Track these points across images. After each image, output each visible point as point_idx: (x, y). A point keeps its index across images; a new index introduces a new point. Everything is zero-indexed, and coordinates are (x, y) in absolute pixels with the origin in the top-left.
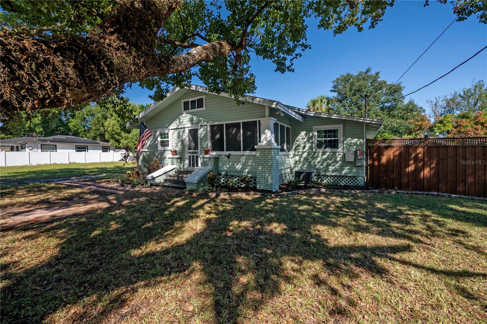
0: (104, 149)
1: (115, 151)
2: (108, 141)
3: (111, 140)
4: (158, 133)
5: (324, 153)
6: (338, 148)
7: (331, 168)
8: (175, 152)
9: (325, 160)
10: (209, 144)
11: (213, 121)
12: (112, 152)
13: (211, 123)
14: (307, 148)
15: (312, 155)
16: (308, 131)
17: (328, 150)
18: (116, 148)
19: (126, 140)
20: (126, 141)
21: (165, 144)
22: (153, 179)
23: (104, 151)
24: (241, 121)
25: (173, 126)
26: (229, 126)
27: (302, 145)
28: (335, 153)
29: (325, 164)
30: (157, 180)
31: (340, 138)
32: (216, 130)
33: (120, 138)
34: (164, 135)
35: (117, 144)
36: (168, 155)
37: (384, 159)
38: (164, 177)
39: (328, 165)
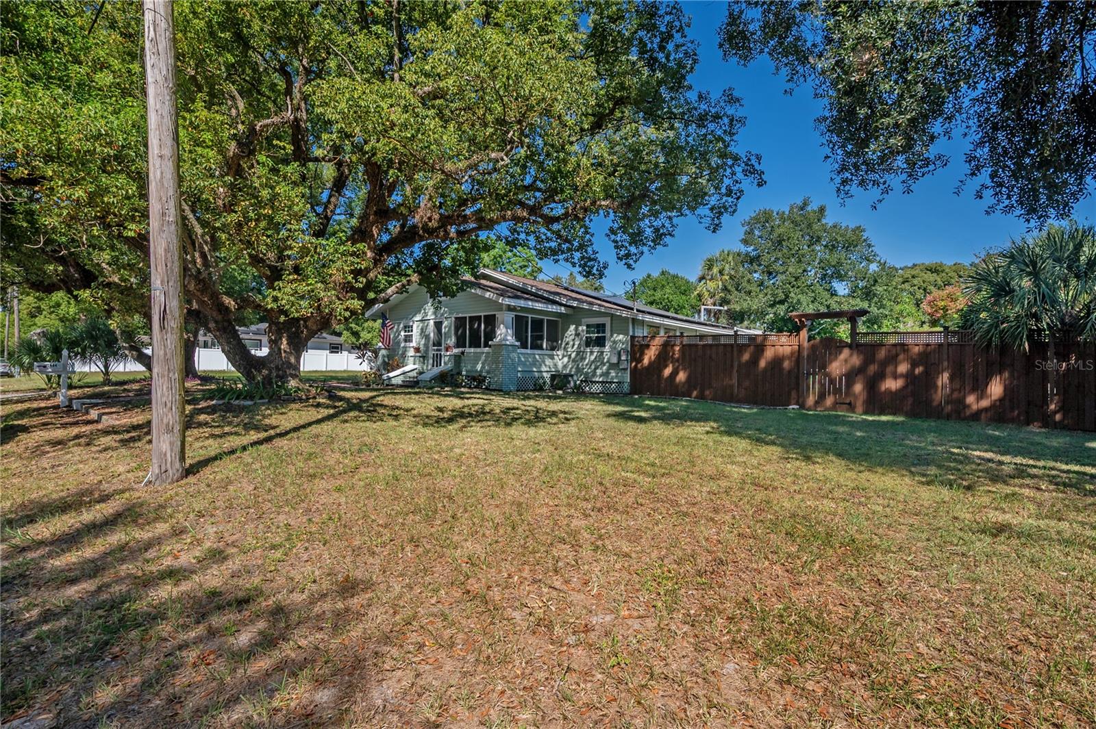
0: (333, 348)
1: (350, 352)
2: (339, 335)
3: (345, 332)
4: (402, 326)
5: (592, 353)
6: (604, 346)
7: (599, 372)
8: (417, 350)
9: (593, 362)
10: (452, 341)
11: (458, 313)
12: (345, 353)
13: (455, 315)
14: (576, 346)
15: (580, 355)
16: (578, 324)
17: (596, 349)
18: (353, 348)
19: (369, 332)
20: (370, 335)
21: (408, 339)
22: (390, 379)
23: (332, 352)
24: (482, 314)
25: (418, 317)
26: (472, 319)
27: (571, 343)
28: (602, 352)
29: (593, 367)
30: (394, 381)
31: (608, 334)
32: (460, 322)
33: (359, 329)
34: (408, 328)
35: (354, 340)
36: (411, 353)
37: (646, 361)
38: (402, 378)
39: (596, 368)
